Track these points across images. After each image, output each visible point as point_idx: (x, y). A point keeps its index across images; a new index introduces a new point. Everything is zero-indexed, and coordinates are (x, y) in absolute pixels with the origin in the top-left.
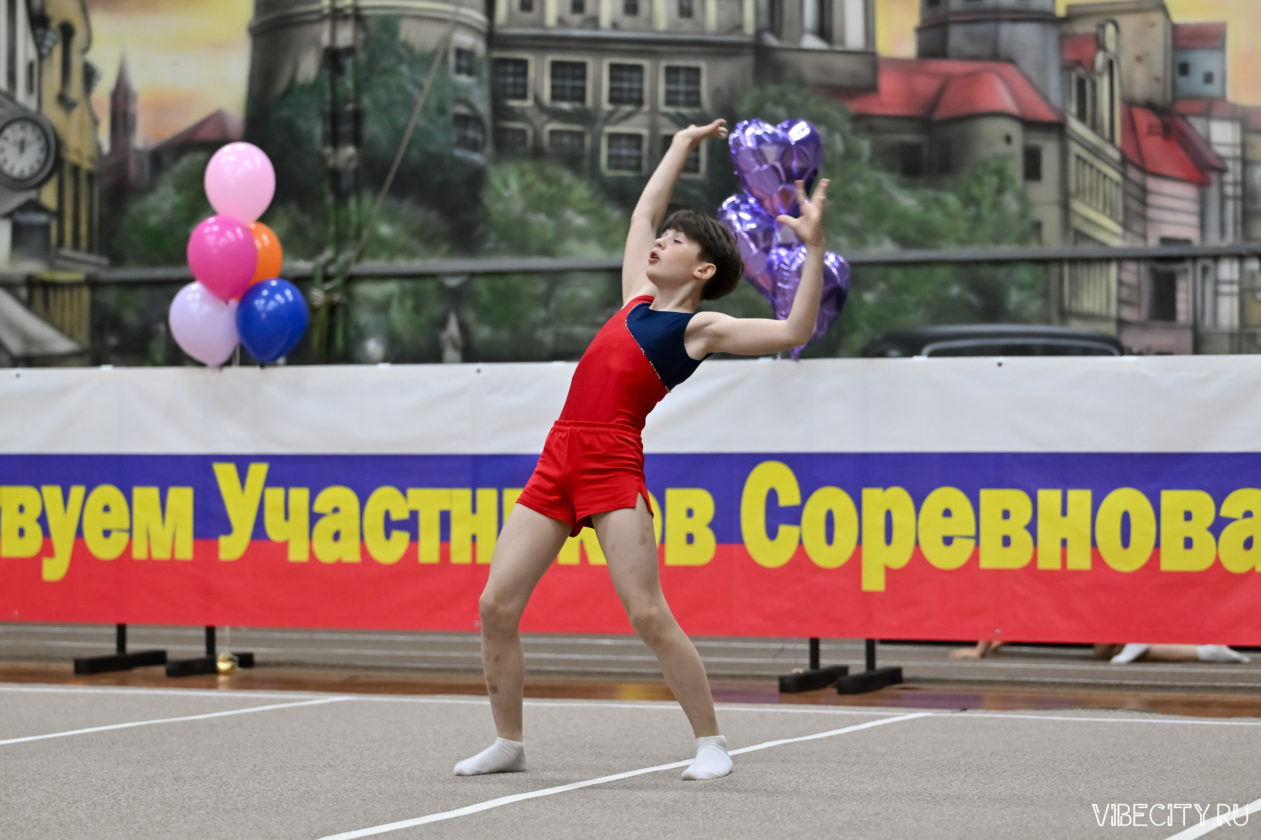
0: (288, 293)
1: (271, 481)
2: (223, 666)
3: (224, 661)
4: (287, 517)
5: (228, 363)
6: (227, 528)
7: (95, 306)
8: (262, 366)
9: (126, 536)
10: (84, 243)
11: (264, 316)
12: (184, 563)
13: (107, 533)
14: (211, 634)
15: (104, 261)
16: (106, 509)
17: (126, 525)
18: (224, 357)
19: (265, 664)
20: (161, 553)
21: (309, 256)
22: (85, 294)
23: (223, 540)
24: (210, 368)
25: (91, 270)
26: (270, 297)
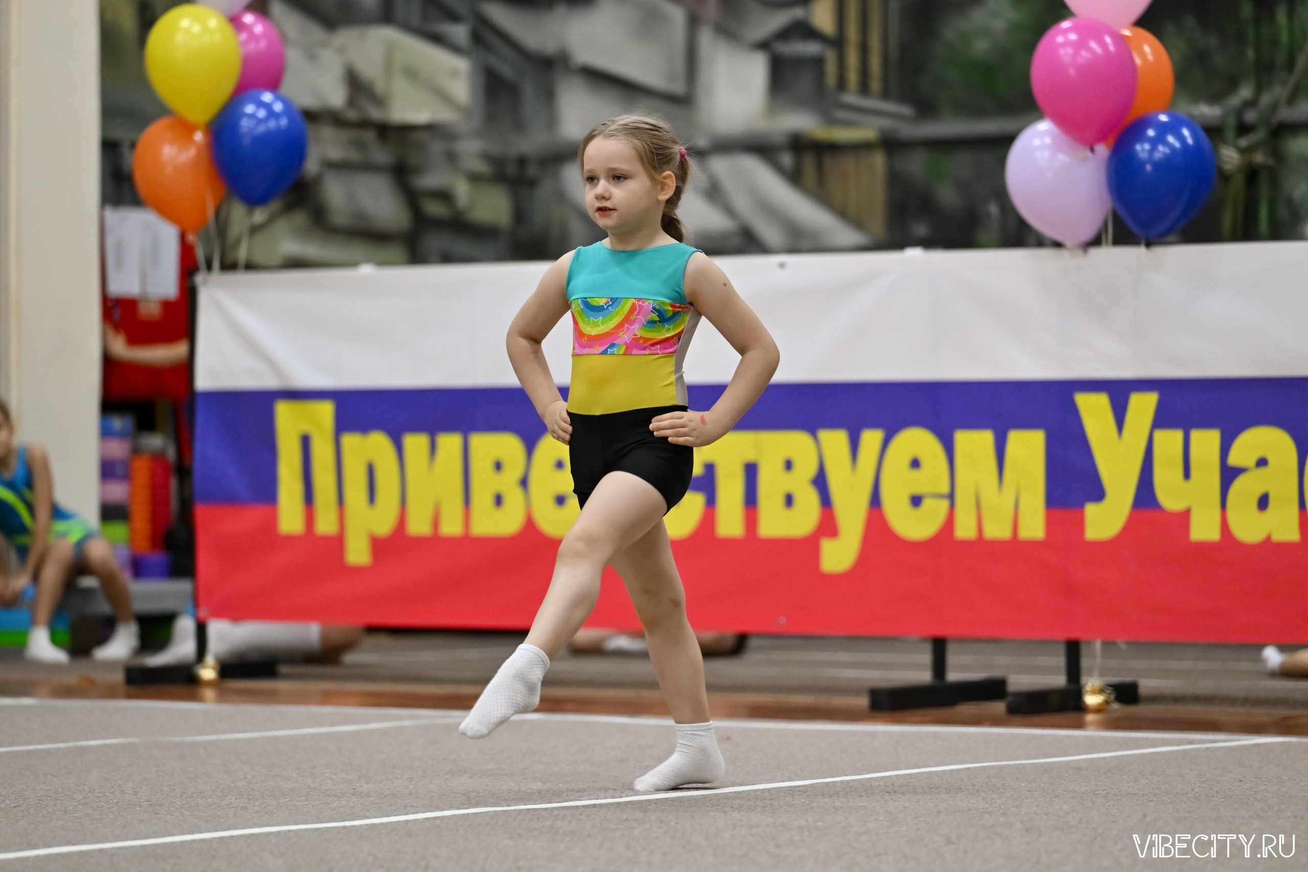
0: (1186, 132)
1: (1162, 420)
2: (1092, 700)
3: (1094, 692)
4: (1187, 474)
5: (1096, 242)
6: (1098, 493)
7: (894, 178)
8: (1148, 245)
9: (944, 504)
10: (875, 85)
11: (1149, 167)
12: (1032, 544)
13: (916, 501)
14: (1073, 651)
15: (906, 110)
16: (915, 463)
17: (945, 489)
18: (1088, 233)
19: (1155, 699)
20: (997, 530)
21: (1214, 98)
22: (879, 160)
23: (1091, 510)
24: (1068, 249)
25: (887, 123)
26: (1160, 139)
